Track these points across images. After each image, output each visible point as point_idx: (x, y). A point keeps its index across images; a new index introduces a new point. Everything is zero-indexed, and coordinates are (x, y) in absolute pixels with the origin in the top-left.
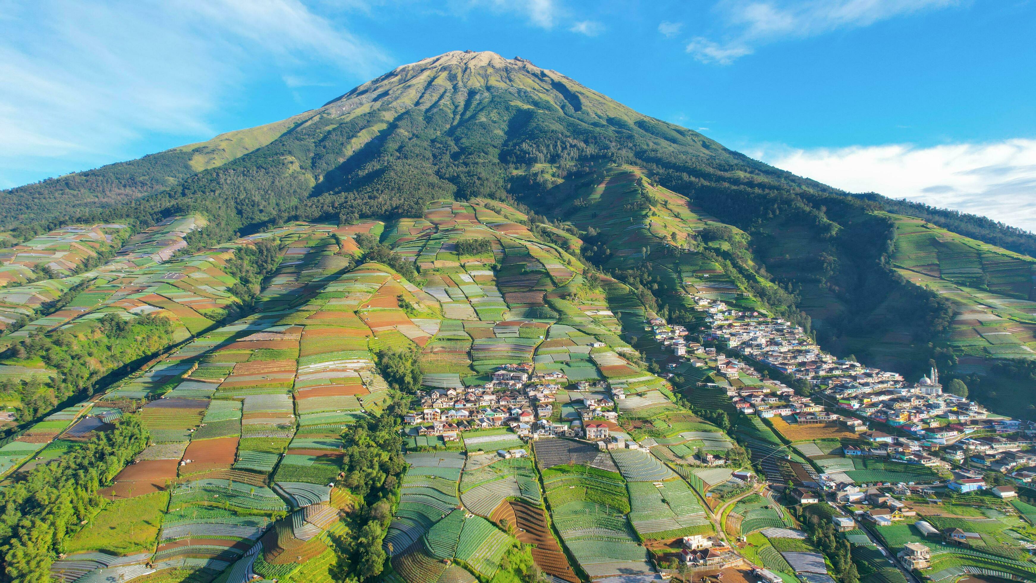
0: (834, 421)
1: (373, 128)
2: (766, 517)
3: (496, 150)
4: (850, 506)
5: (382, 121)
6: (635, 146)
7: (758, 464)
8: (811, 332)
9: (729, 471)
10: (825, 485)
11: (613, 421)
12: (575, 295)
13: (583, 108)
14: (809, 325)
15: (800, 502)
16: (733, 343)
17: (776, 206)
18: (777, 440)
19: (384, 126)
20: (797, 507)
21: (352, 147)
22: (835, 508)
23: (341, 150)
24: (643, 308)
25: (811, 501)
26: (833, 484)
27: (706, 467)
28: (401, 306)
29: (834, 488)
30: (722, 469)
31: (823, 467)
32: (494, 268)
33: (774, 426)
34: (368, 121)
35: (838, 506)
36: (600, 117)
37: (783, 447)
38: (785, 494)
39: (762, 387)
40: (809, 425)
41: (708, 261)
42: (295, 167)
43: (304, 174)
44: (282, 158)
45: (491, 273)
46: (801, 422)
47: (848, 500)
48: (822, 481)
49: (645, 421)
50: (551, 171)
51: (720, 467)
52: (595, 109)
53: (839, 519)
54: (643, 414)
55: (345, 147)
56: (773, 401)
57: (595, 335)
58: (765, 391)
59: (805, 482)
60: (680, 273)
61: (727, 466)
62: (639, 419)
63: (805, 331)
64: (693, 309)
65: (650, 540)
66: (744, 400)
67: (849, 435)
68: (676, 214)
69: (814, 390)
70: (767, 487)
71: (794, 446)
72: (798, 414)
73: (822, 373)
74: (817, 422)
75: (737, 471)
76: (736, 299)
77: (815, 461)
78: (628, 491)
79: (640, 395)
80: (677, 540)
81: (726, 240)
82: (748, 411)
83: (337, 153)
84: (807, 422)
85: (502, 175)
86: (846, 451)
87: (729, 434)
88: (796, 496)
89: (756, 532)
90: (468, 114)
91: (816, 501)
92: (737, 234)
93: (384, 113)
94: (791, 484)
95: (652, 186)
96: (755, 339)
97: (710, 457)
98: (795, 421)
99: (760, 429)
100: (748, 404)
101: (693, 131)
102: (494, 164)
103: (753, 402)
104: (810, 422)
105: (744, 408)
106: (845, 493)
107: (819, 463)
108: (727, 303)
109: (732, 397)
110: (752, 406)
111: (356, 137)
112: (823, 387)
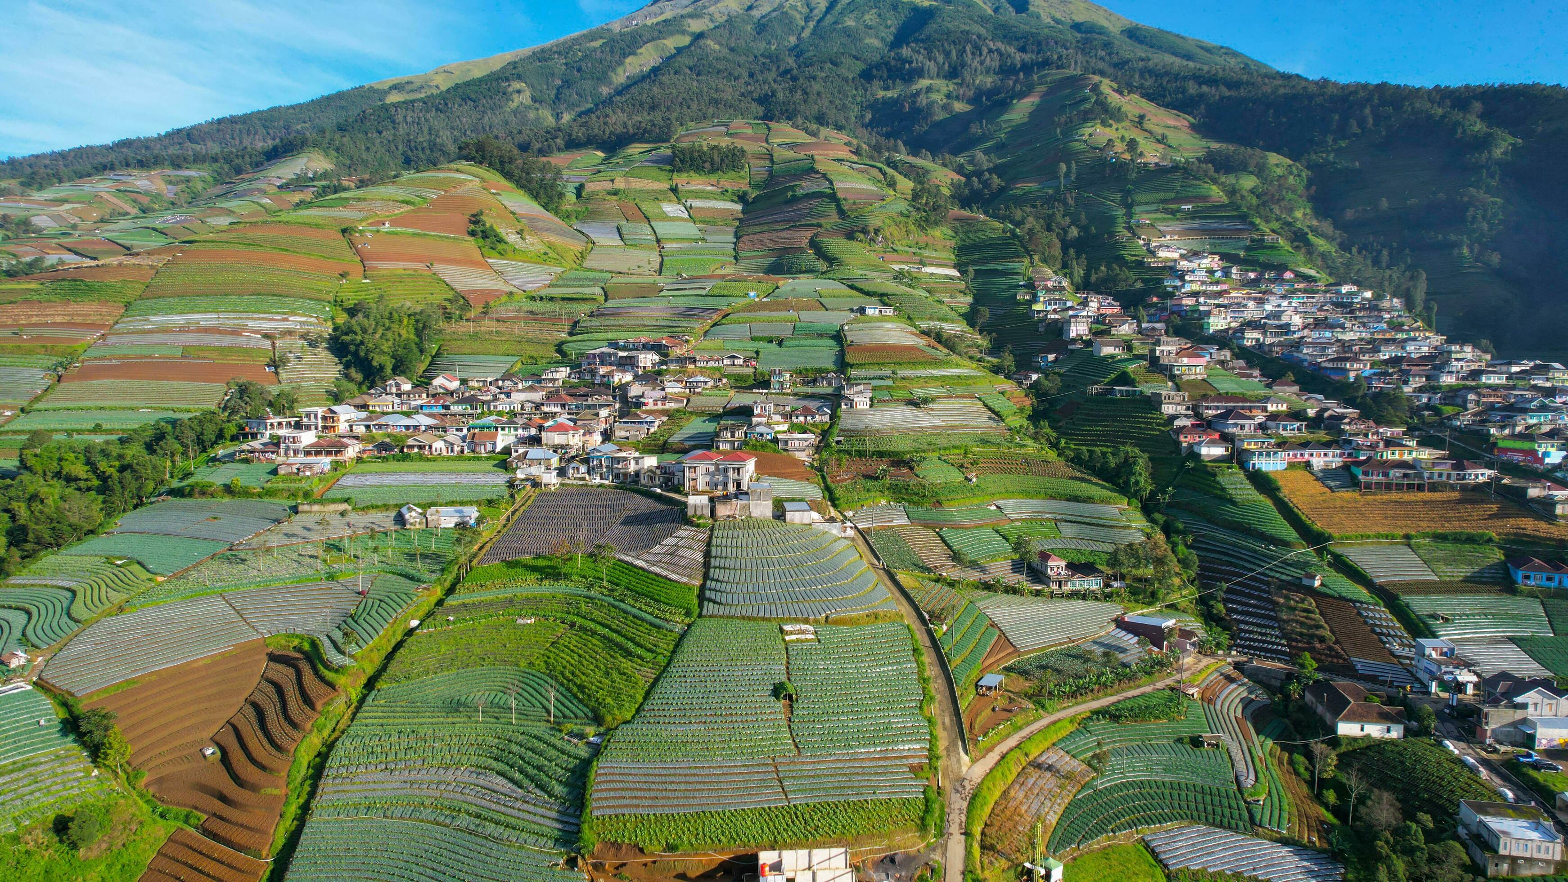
0: (1478, 488)
1: (665, 41)
2: (1185, 777)
3: (858, 63)
4: (1536, 766)
5: (683, 32)
6: (1110, 54)
7: (1212, 597)
8: (1428, 308)
9: (1115, 610)
10: (1433, 677)
11: (802, 456)
12: (877, 231)
13: (1031, 8)
14: (1419, 295)
15: (1333, 730)
16: (1217, 323)
17: (1367, 111)
18: (1289, 533)
19: (686, 40)
20: (1318, 747)
21: (625, 71)
22: (1473, 770)
23: (605, 73)
24: (1026, 261)
25: (1375, 731)
26: (1466, 677)
27: (1038, 593)
28: (473, 234)
29: (1470, 690)
30: (1091, 604)
31: (1434, 617)
32: (742, 198)
33: (1284, 494)
34: (660, 32)
35: (1485, 763)
36: (1058, 22)
37: (1302, 551)
38: (1287, 697)
39: (1267, 399)
40: (1394, 496)
41: (1197, 182)
42: (525, 98)
43: (537, 109)
44: (504, 85)
45: (739, 207)
46: (1368, 486)
47: (1529, 741)
48: (1424, 663)
49: (899, 461)
50: (944, 90)
51: (1084, 596)
52: (1053, 12)
53: (1495, 823)
54: (902, 445)
55: (614, 70)
56: (1291, 430)
57: (882, 295)
58: (1271, 408)
59: (1360, 663)
60: (1129, 207)
61: (1108, 597)
62: (881, 454)
63: (1409, 305)
64: (1140, 264)
65: (616, 846)
66: (1204, 425)
67: (1530, 525)
68: (1160, 137)
69: (1421, 417)
70: (1229, 670)
71: (1338, 550)
72: (1359, 464)
73: (1447, 380)
74: (1420, 488)
75: (1137, 614)
76: (1248, 249)
77: (1405, 598)
78: (678, 644)
79: (913, 403)
80: (738, 858)
81: (1252, 173)
82: (1212, 451)
83: (598, 79)
84: (1388, 487)
85: (859, 99)
86: (1520, 575)
87: (1147, 510)
88: (1320, 709)
89: (1125, 838)
90: (829, 19)
91: (1396, 732)
92: (1277, 165)
93: (690, 21)
94: (1310, 662)
95: (1121, 93)
96: (1277, 315)
97: (1056, 566)
98: (1353, 483)
99: (1238, 499)
100: (1216, 436)
101: (1228, 48)
102: (846, 80)
103: (1232, 430)
104: (1399, 487)
105: (1200, 443)
106: (1519, 715)
107: (1421, 605)
108: (1223, 257)
109: (1173, 418)
110: (1226, 438)
111: (634, 54)
112: (1448, 410)
